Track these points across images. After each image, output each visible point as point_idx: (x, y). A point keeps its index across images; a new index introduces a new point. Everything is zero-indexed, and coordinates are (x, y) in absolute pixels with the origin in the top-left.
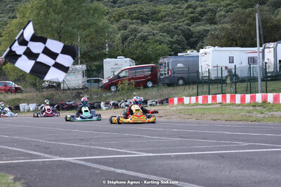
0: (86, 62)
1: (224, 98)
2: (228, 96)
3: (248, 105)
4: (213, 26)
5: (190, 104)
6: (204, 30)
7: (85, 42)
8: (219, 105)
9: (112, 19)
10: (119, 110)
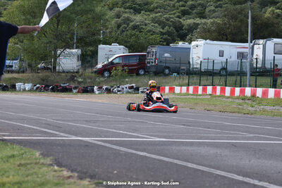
1: (214, 90)
2: (218, 88)
3: (238, 98)
4: (203, 21)
5: (180, 94)
6: (194, 23)
7: (82, 27)
8: (209, 97)
9: (106, 7)
10: (112, 95)
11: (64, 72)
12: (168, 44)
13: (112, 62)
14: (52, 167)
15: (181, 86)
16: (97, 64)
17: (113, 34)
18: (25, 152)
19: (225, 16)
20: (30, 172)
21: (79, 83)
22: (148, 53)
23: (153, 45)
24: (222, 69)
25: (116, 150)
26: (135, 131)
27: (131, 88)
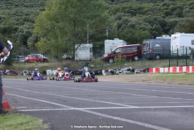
0: (93, 42)
1: (188, 69)
2: (191, 68)
4: (181, 19)
5: (164, 73)
6: (175, 21)
7: (92, 28)
8: (184, 74)
9: (111, 13)
11: (80, 60)
12: (155, 38)
13: (114, 53)
15: (164, 67)
16: (104, 54)
21: (92, 68)
27: (129, 70)
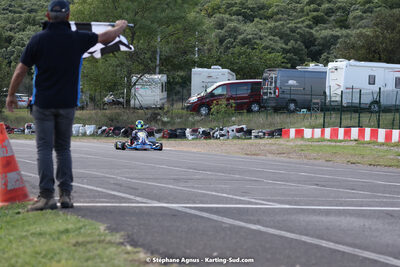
0: (168, 70)
1: (362, 133)
2: (368, 131)
3: (396, 145)
4: (344, 32)
5: (312, 139)
6: (332, 35)
7: (168, 42)
8: (354, 143)
9: (203, 13)
10: (212, 141)
11: (141, 108)
12: (293, 67)
13: (211, 94)
14: (123, 247)
15: (313, 128)
16: (190, 96)
17: (214, 52)
18: (84, 226)
19: (377, 25)
20: (91, 254)
21: (164, 123)
22: (265, 79)
23: (272, 67)
24: (372, 103)
25: (216, 221)
26: (245, 193)
27: (240, 130)
